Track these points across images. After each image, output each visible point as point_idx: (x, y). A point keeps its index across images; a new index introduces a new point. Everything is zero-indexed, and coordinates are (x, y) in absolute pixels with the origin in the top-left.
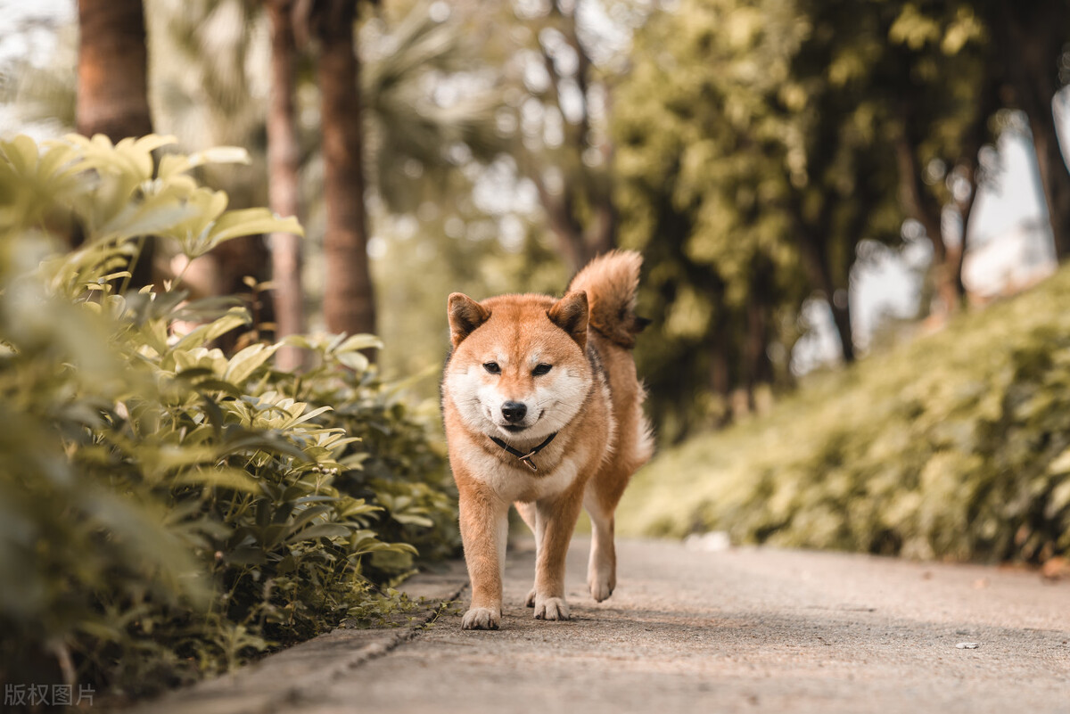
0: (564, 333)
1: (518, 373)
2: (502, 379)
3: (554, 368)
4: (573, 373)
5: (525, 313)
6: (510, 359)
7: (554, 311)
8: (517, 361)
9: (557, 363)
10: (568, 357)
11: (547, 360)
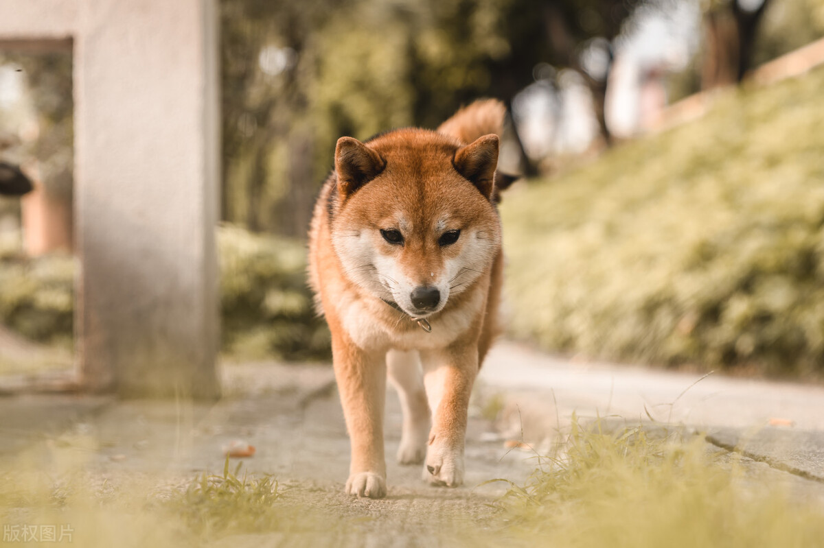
0: (473, 187)
1: (423, 247)
2: (406, 252)
3: (463, 233)
4: (482, 234)
5: (427, 163)
6: (415, 227)
7: (460, 159)
8: (422, 229)
9: (466, 226)
10: (478, 216)
11: (455, 225)
